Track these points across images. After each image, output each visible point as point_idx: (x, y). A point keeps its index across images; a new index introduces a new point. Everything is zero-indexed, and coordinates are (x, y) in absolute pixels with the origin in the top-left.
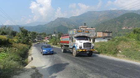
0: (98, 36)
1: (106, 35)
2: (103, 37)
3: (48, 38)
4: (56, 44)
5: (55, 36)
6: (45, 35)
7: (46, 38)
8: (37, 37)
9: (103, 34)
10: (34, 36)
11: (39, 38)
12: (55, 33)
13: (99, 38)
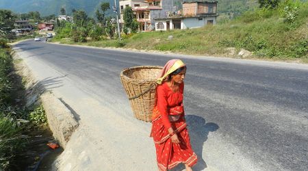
0: (185, 13)
1: (205, 10)
2: (197, 15)
3: (47, 25)
4: (85, 41)
5: (65, 19)
6: (38, 17)
7: (43, 26)
8: (15, 25)
9: (198, 8)
10: (9, 23)
11: (23, 27)
12: (63, 12)
13: (190, 17)
